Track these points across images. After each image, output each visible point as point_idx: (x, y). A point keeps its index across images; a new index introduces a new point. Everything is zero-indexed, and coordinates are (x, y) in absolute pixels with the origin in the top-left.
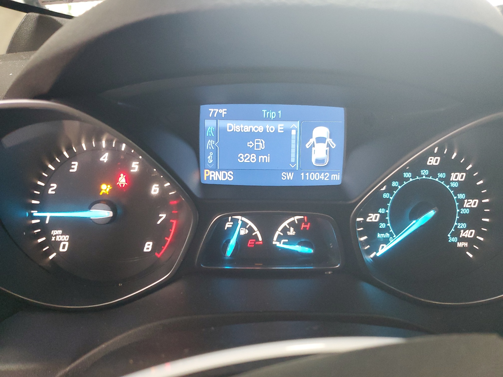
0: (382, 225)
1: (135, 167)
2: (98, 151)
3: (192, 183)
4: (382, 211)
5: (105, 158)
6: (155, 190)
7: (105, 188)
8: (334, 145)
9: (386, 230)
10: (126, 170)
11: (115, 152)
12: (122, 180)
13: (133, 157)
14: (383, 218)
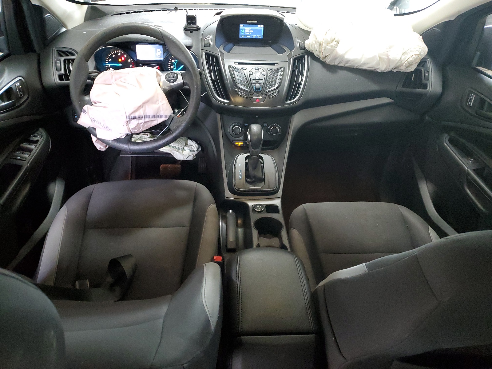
0: (174, 69)
1: (125, 56)
2: (118, 53)
3: (135, 59)
4: (174, 66)
5: (119, 54)
6: (129, 61)
7: (120, 60)
8: (161, 53)
9: (175, 70)
10: (124, 57)
11: (121, 53)
12: (123, 59)
13: (125, 54)
14: (174, 67)
